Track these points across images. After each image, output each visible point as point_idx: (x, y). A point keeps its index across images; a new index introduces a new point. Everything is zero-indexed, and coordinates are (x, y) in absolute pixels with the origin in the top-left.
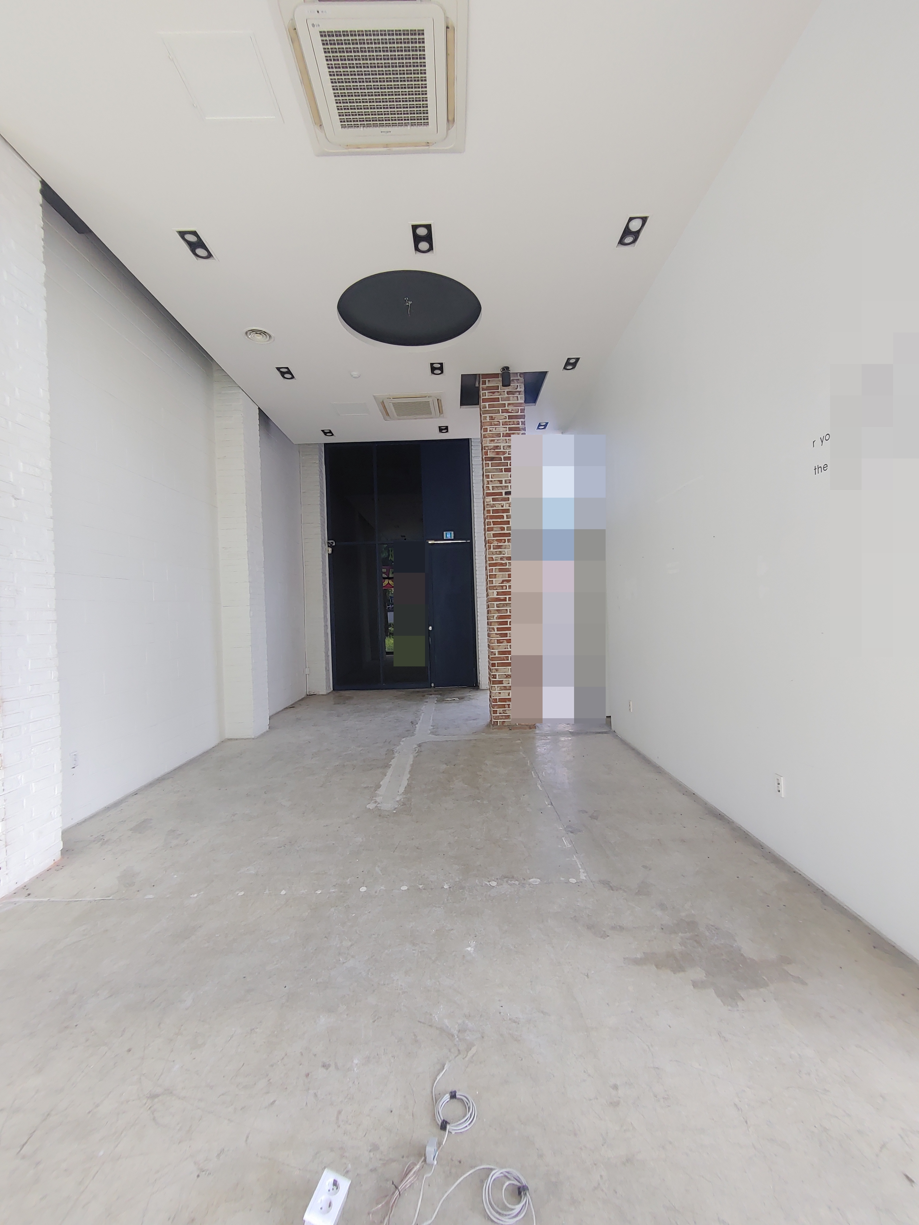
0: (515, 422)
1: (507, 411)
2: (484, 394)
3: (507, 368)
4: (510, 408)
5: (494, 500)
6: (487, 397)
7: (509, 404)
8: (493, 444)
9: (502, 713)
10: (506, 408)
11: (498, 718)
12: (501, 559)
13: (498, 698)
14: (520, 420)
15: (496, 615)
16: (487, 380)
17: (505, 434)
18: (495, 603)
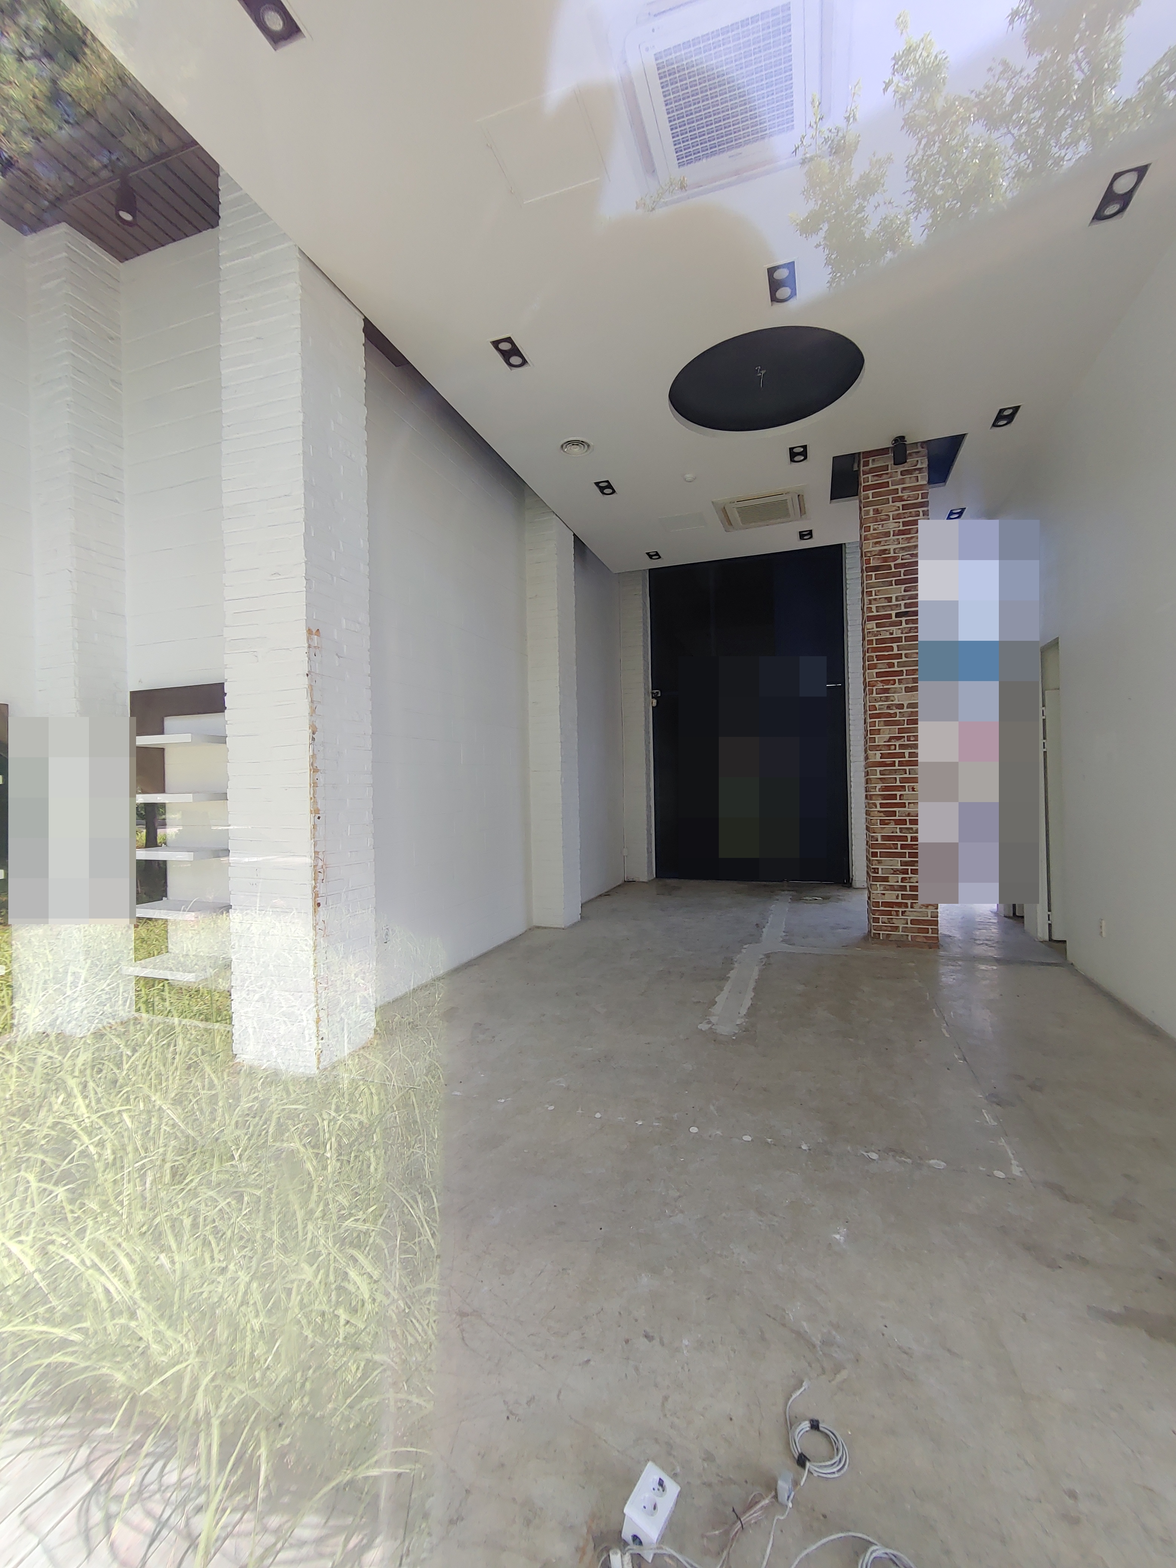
0: (914, 513)
1: (901, 499)
2: (866, 480)
3: (903, 437)
4: (906, 494)
5: (878, 626)
6: (870, 483)
7: (904, 489)
8: (878, 548)
9: (886, 921)
10: (900, 494)
11: (880, 928)
12: (889, 707)
13: (880, 901)
14: (920, 510)
15: (879, 786)
16: (871, 459)
17: (896, 532)
18: (878, 769)
